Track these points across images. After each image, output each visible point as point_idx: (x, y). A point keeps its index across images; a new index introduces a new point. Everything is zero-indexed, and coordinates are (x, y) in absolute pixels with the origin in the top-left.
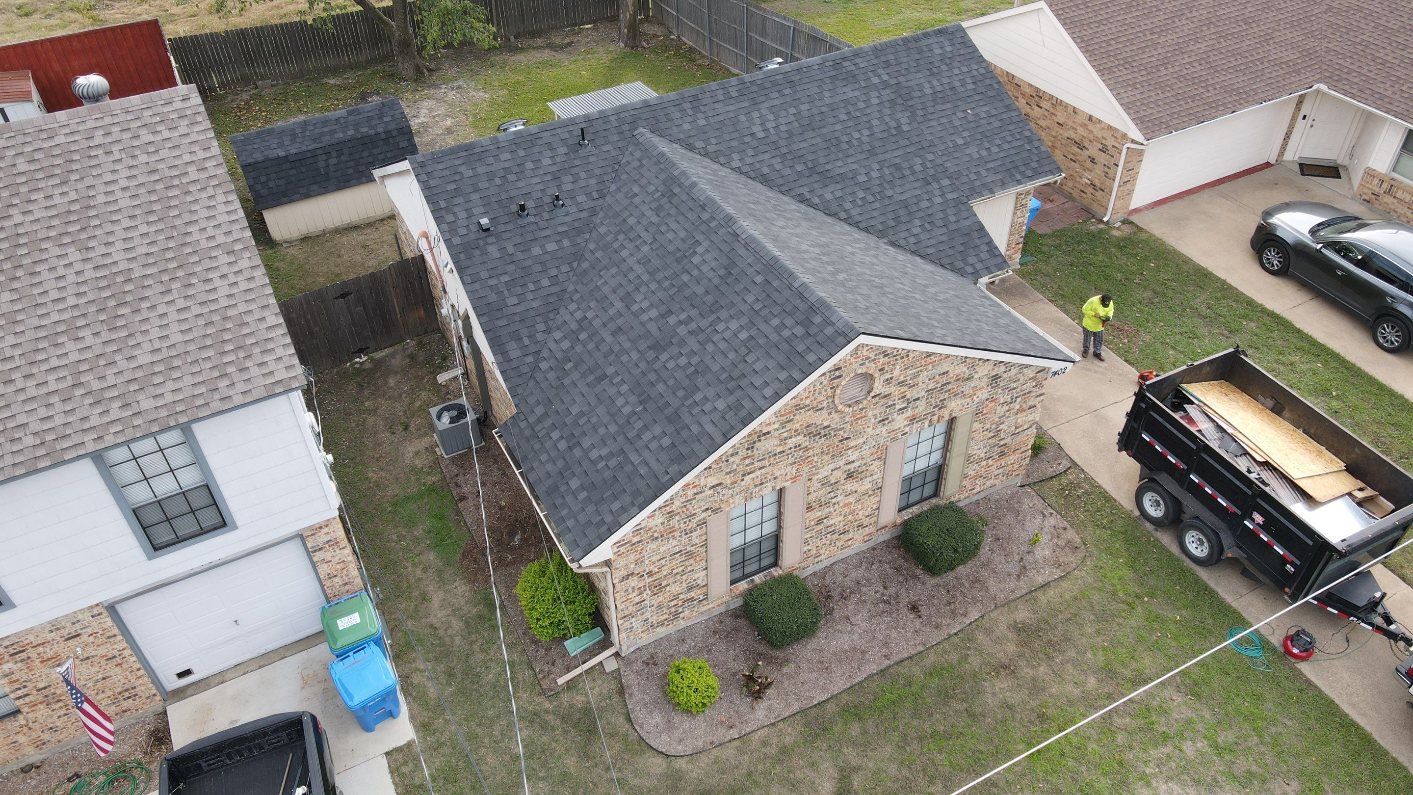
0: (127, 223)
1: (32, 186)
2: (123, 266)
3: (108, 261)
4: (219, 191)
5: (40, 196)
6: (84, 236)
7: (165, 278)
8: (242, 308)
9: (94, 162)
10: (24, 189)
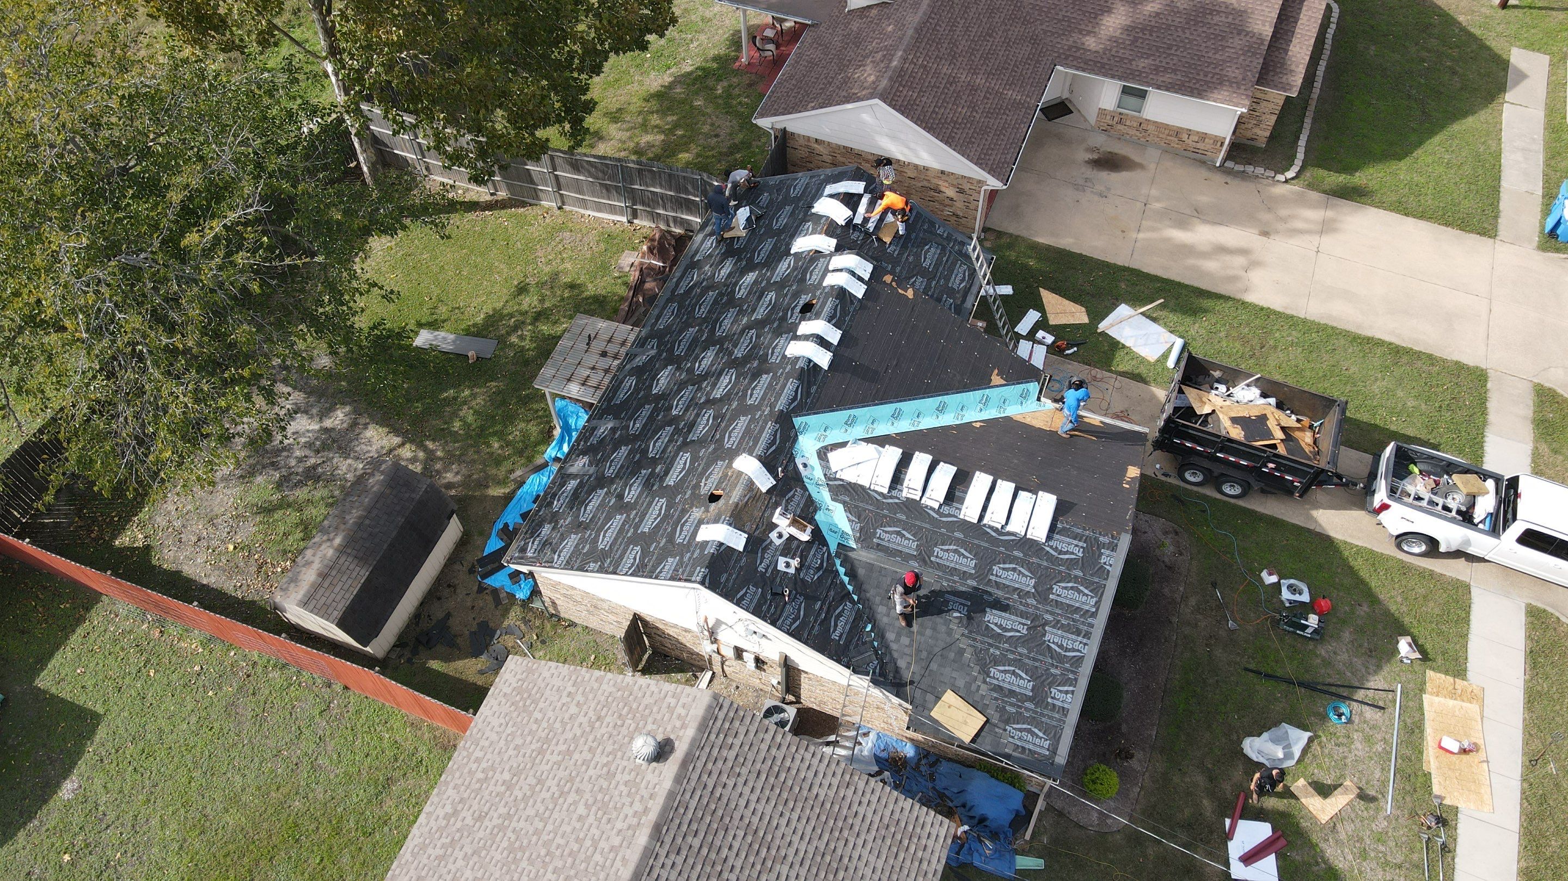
0: (784, 822)
1: (715, 849)
2: (811, 850)
3: (801, 854)
4: (802, 751)
5: (725, 851)
6: (773, 852)
7: (837, 834)
8: (888, 813)
9: (725, 800)
10: (713, 856)
